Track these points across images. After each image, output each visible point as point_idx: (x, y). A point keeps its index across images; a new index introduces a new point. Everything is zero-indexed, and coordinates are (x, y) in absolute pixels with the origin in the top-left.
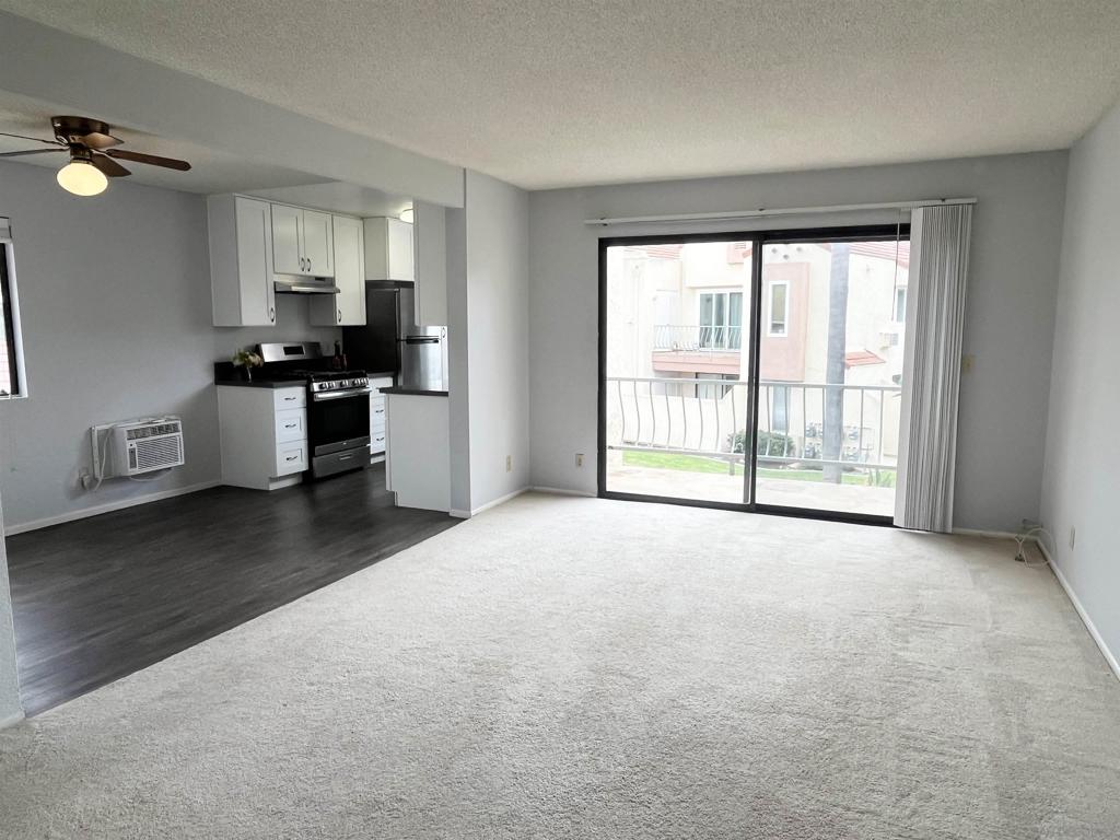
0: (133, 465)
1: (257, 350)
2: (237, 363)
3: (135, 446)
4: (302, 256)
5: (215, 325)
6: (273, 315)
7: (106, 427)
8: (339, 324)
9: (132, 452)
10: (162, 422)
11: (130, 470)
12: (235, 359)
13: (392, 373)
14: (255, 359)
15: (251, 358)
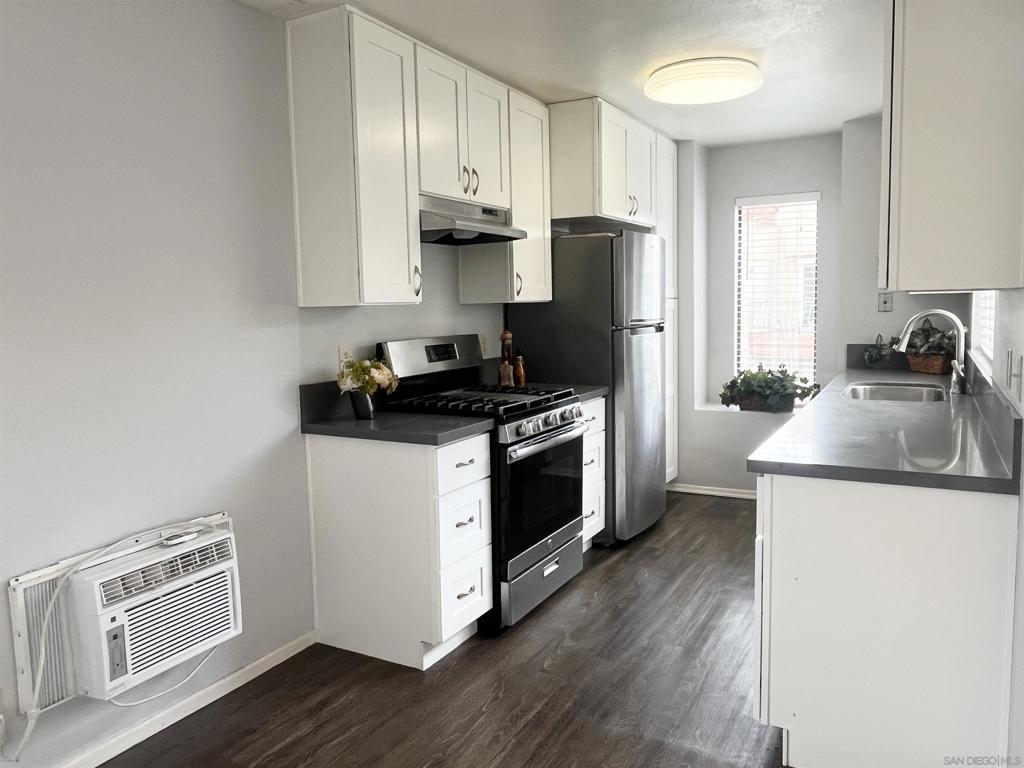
0: (118, 668)
1: (379, 354)
2: (348, 384)
3: (123, 619)
4: (464, 163)
5: (301, 305)
6: (417, 281)
7: (49, 574)
8: (518, 299)
9: (115, 636)
10: (191, 544)
11: (109, 685)
12: (342, 375)
13: (605, 390)
14: (380, 376)
15: (375, 373)
